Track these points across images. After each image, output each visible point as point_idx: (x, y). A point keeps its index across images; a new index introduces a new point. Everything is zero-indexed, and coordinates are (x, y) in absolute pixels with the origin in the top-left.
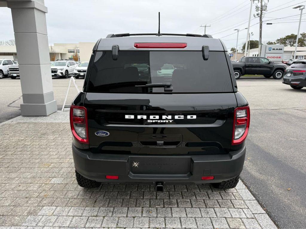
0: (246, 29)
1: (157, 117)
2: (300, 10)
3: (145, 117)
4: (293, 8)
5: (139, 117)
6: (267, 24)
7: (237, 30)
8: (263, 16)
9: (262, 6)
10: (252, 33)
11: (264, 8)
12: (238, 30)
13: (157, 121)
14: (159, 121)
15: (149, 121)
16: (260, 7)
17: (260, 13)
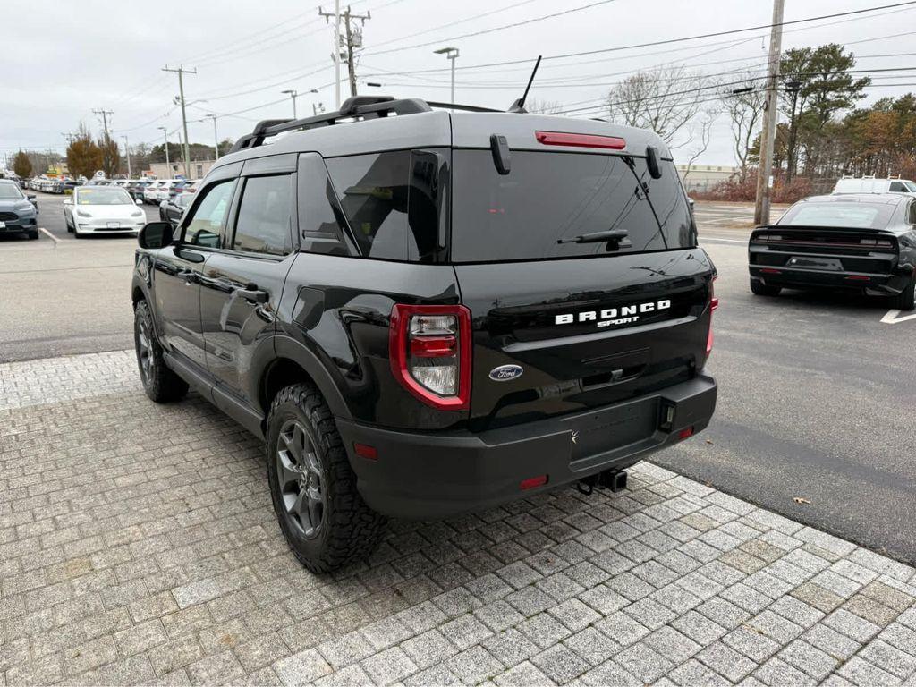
0: (313, 91)
1: (614, 312)
2: (449, 58)
3: (592, 316)
4: (435, 52)
5: (583, 317)
6: (369, 84)
7: (290, 94)
8: (355, 61)
9: (349, 33)
10: (321, 105)
11: (356, 41)
12: (294, 93)
13: (613, 322)
14: (616, 322)
15: (600, 324)
16: (345, 36)
17: (348, 53)
